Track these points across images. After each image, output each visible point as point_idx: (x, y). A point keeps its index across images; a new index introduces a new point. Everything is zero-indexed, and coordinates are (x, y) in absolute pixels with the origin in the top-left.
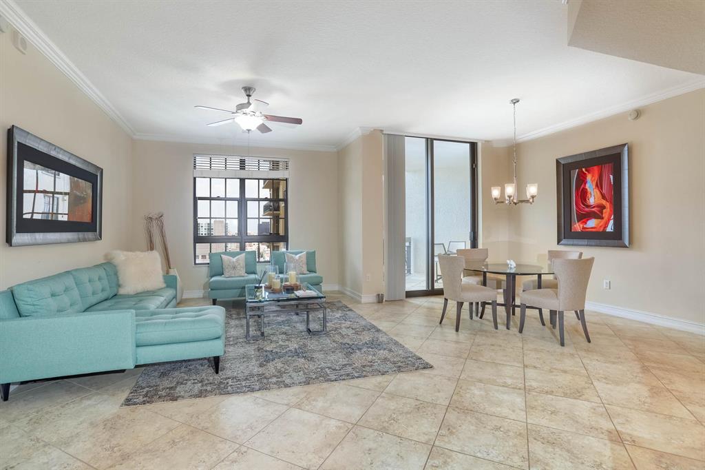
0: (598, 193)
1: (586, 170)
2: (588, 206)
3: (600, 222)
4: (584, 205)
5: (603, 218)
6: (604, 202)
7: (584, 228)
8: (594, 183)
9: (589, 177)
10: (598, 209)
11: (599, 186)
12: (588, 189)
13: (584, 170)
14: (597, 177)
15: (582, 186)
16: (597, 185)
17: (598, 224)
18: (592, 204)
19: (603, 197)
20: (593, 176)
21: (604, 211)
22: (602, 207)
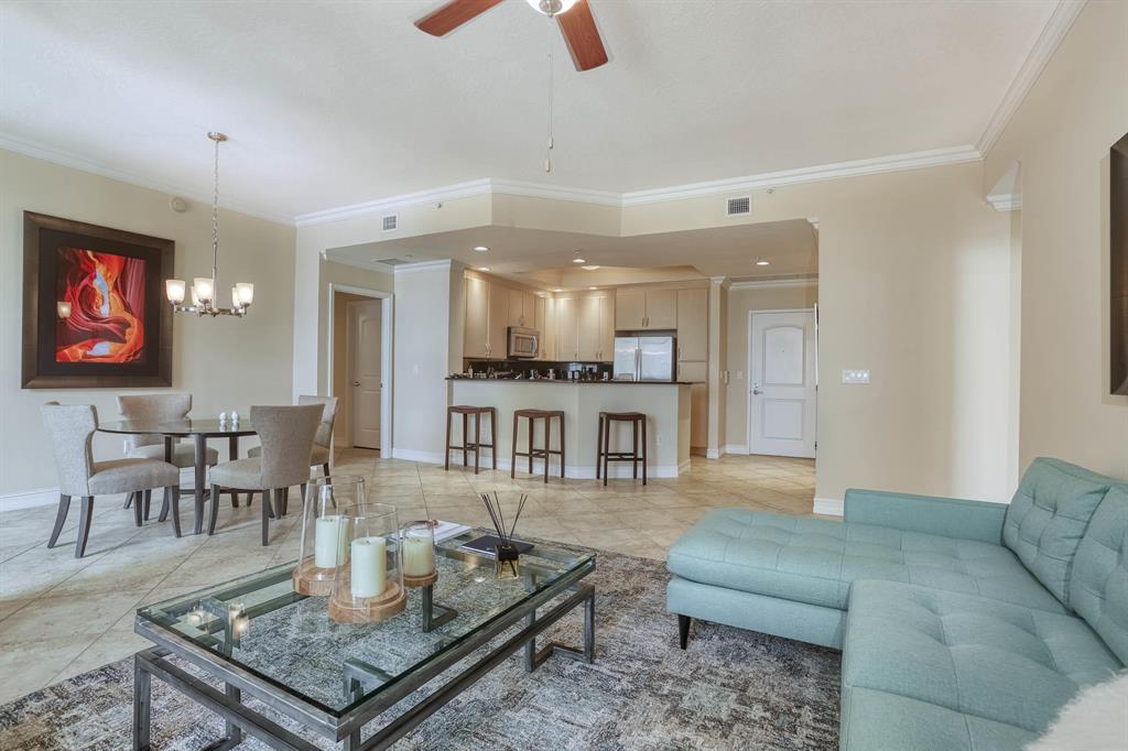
0: (118, 300)
1: (95, 256)
2: (95, 319)
3: (121, 348)
4: (87, 315)
5: (125, 342)
6: (128, 317)
7: (85, 356)
8: (111, 282)
9: (100, 270)
10: (116, 326)
11: (120, 287)
12: (97, 290)
13: (90, 253)
14: (116, 273)
15: (85, 282)
16: (115, 287)
17: (117, 352)
18: (104, 316)
19: (127, 308)
20: (108, 270)
21: (128, 330)
22: (124, 325)
